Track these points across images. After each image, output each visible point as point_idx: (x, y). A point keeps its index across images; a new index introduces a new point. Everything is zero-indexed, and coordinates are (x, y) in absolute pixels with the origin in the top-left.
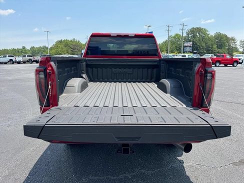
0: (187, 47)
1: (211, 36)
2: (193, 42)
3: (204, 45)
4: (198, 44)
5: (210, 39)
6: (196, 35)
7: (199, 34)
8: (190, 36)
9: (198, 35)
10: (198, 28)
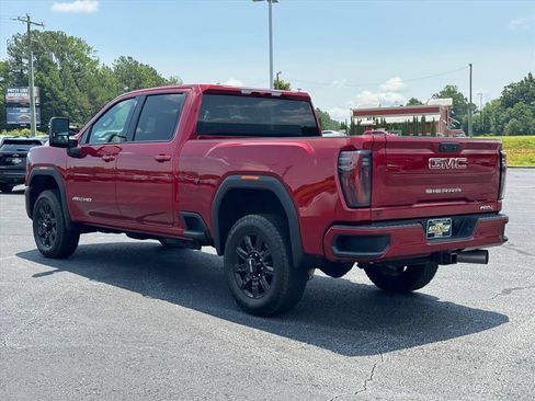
0: (19, 105)
1: (106, 69)
2: (41, 87)
3: (84, 100)
4: (63, 96)
5: (101, 78)
6: (51, 63)
7: (62, 59)
8: (25, 61)
9: (55, 60)
10: (53, 35)
